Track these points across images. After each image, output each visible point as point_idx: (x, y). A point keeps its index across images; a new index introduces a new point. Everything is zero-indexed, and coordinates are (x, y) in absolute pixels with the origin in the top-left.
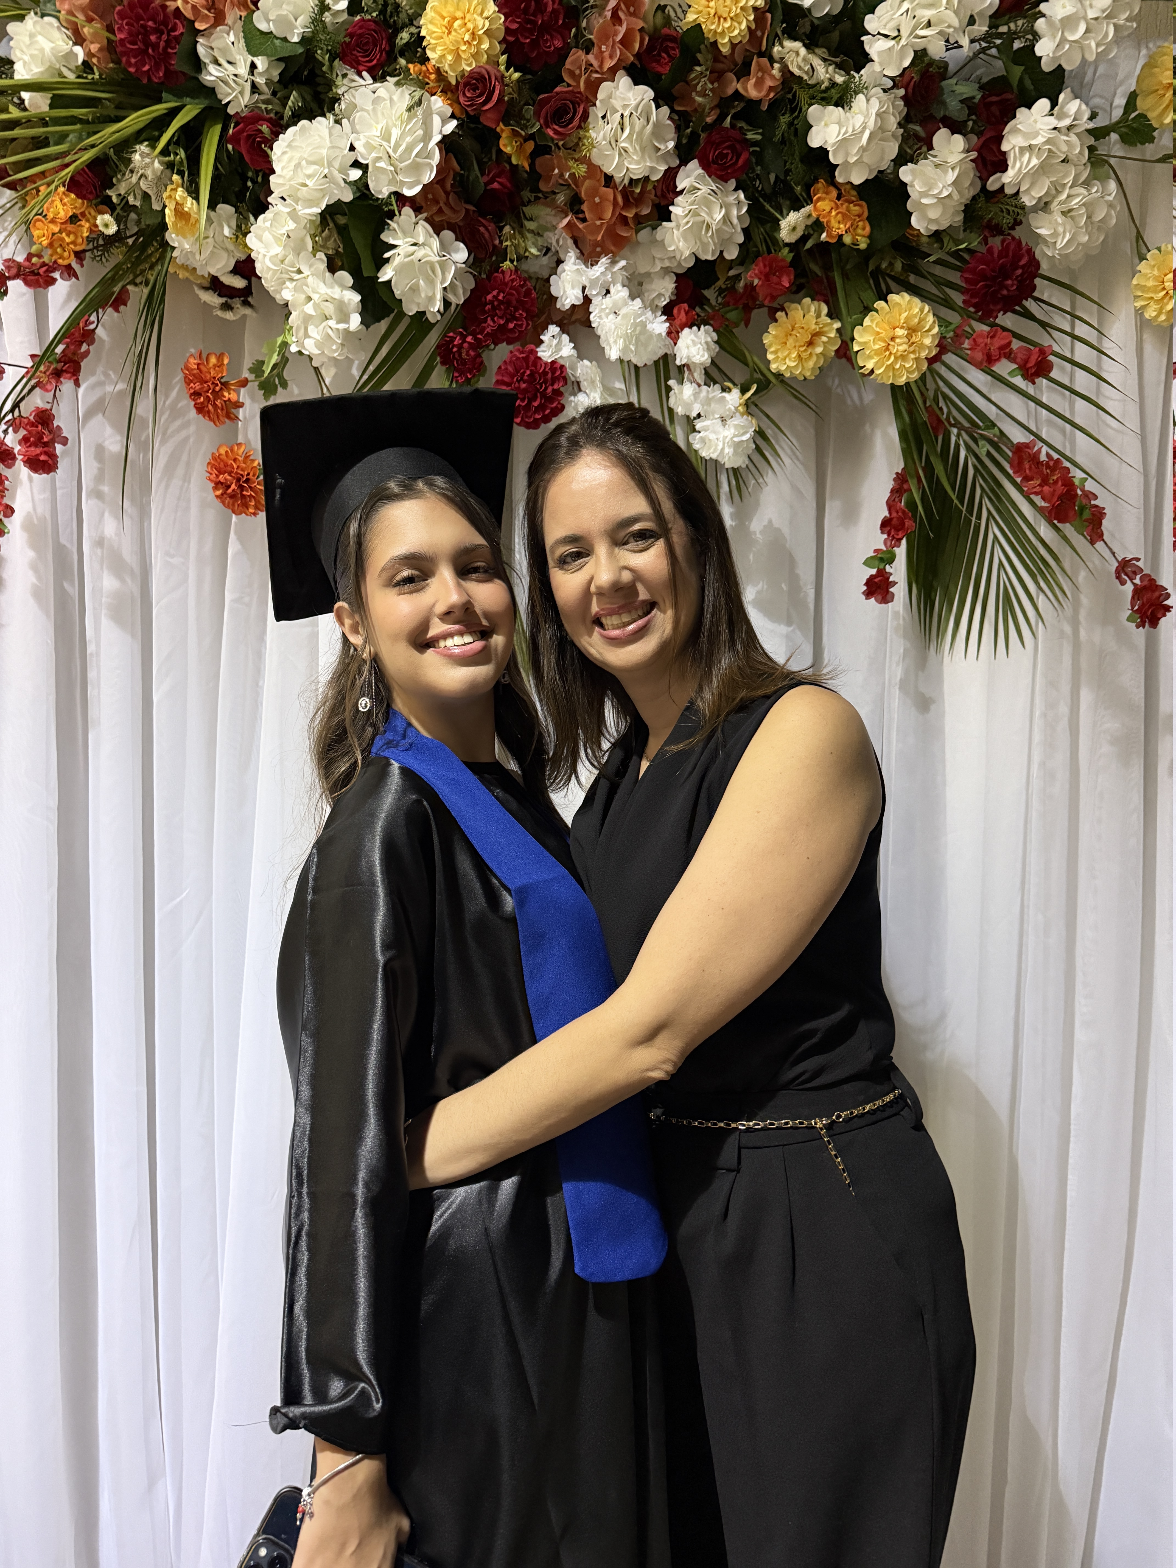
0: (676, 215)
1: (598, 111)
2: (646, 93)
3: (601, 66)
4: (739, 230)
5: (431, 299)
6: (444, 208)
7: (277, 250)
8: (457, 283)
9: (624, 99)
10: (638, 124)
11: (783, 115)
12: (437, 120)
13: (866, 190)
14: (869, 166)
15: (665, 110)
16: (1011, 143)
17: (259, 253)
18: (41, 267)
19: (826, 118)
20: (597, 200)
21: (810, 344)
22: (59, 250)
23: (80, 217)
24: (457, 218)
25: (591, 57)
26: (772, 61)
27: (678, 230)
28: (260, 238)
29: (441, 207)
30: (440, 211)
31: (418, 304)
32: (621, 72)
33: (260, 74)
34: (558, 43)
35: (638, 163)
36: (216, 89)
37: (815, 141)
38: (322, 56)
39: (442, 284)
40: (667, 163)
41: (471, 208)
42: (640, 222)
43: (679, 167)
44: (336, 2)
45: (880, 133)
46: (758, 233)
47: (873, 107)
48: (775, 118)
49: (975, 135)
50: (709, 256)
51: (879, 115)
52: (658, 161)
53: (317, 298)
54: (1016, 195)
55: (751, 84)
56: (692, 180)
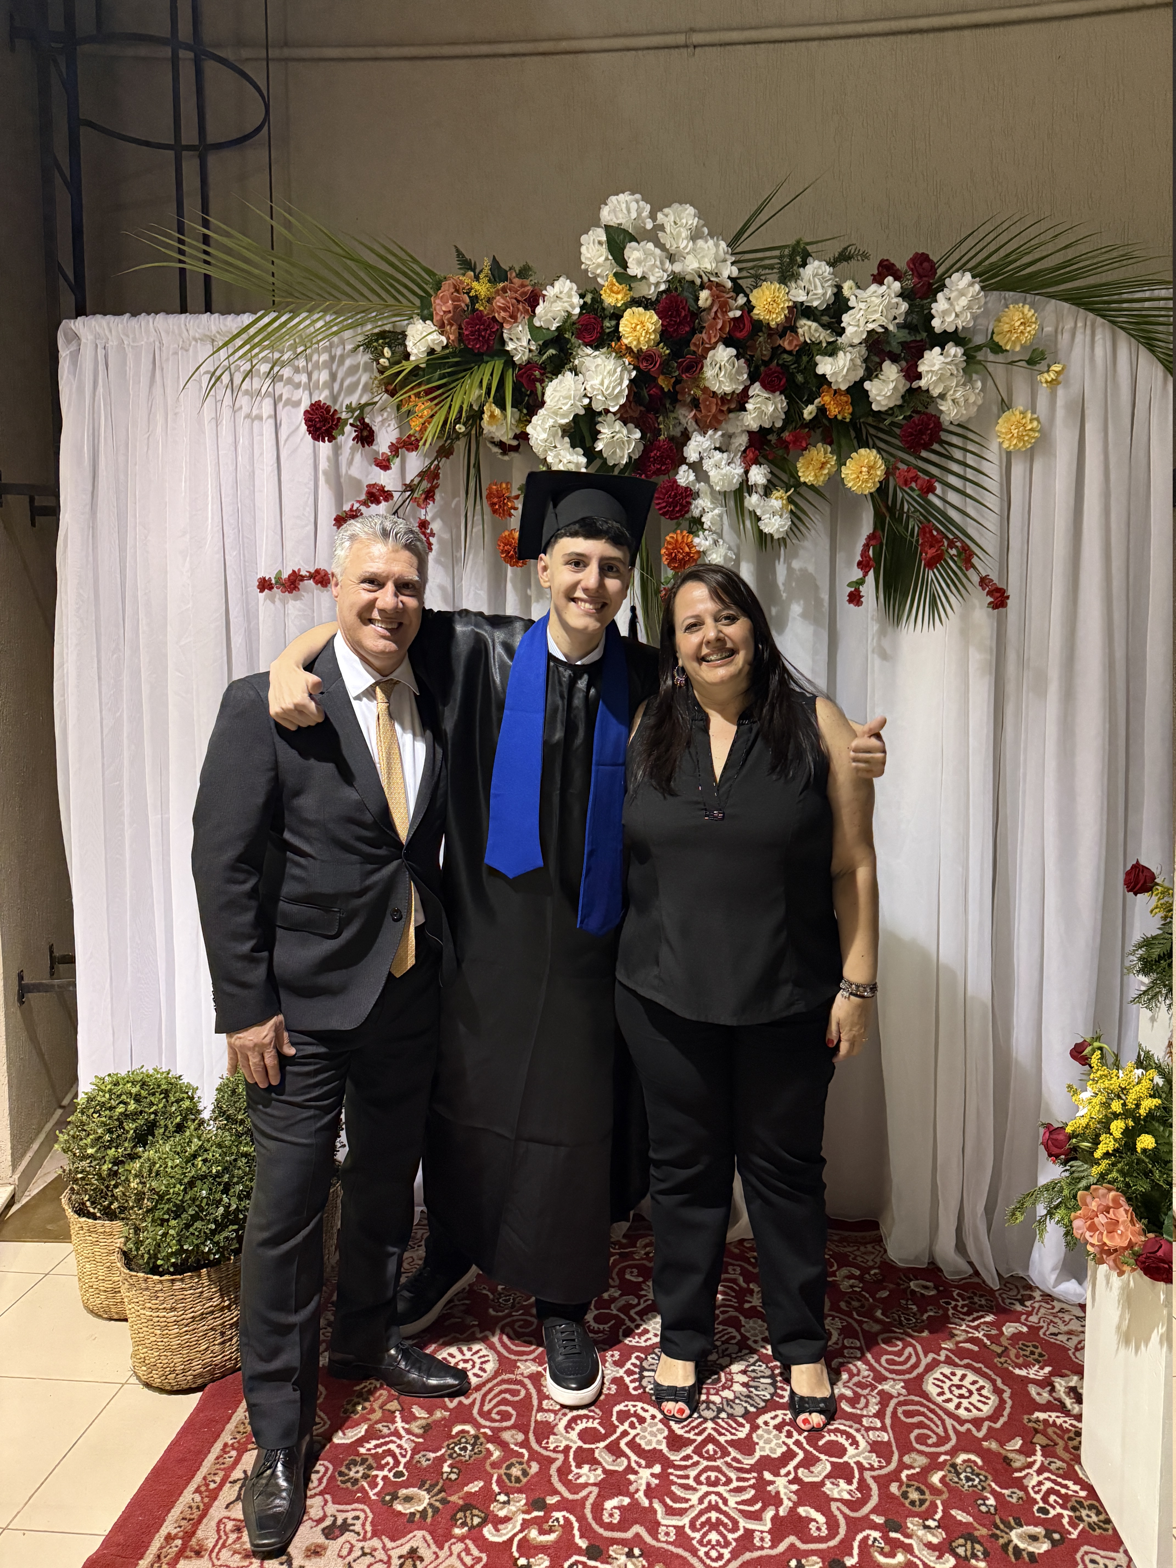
0: (749, 408)
1: (708, 361)
2: (732, 351)
3: (710, 339)
4: (782, 413)
5: (622, 457)
6: (630, 415)
7: (544, 436)
8: (635, 448)
9: (721, 356)
10: (729, 368)
11: (803, 359)
13: (848, 390)
14: (848, 381)
15: (742, 360)
16: (921, 369)
17: (533, 434)
18: (414, 441)
19: (825, 362)
20: (707, 401)
21: (822, 468)
24: (636, 414)
25: (704, 336)
27: (751, 415)
28: (535, 429)
29: (627, 410)
30: (627, 418)
31: (615, 461)
32: (719, 344)
34: (687, 329)
35: (728, 386)
36: (512, 353)
37: (820, 370)
38: (567, 337)
39: (628, 449)
40: (743, 384)
41: (642, 408)
42: (730, 411)
43: (750, 385)
44: (574, 308)
45: (853, 367)
46: (792, 415)
47: (849, 356)
48: (801, 357)
49: (904, 363)
50: (767, 425)
51: (851, 360)
52: (739, 384)
53: (565, 461)
54: (928, 391)
55: (786, 343)
56: (757, 392)
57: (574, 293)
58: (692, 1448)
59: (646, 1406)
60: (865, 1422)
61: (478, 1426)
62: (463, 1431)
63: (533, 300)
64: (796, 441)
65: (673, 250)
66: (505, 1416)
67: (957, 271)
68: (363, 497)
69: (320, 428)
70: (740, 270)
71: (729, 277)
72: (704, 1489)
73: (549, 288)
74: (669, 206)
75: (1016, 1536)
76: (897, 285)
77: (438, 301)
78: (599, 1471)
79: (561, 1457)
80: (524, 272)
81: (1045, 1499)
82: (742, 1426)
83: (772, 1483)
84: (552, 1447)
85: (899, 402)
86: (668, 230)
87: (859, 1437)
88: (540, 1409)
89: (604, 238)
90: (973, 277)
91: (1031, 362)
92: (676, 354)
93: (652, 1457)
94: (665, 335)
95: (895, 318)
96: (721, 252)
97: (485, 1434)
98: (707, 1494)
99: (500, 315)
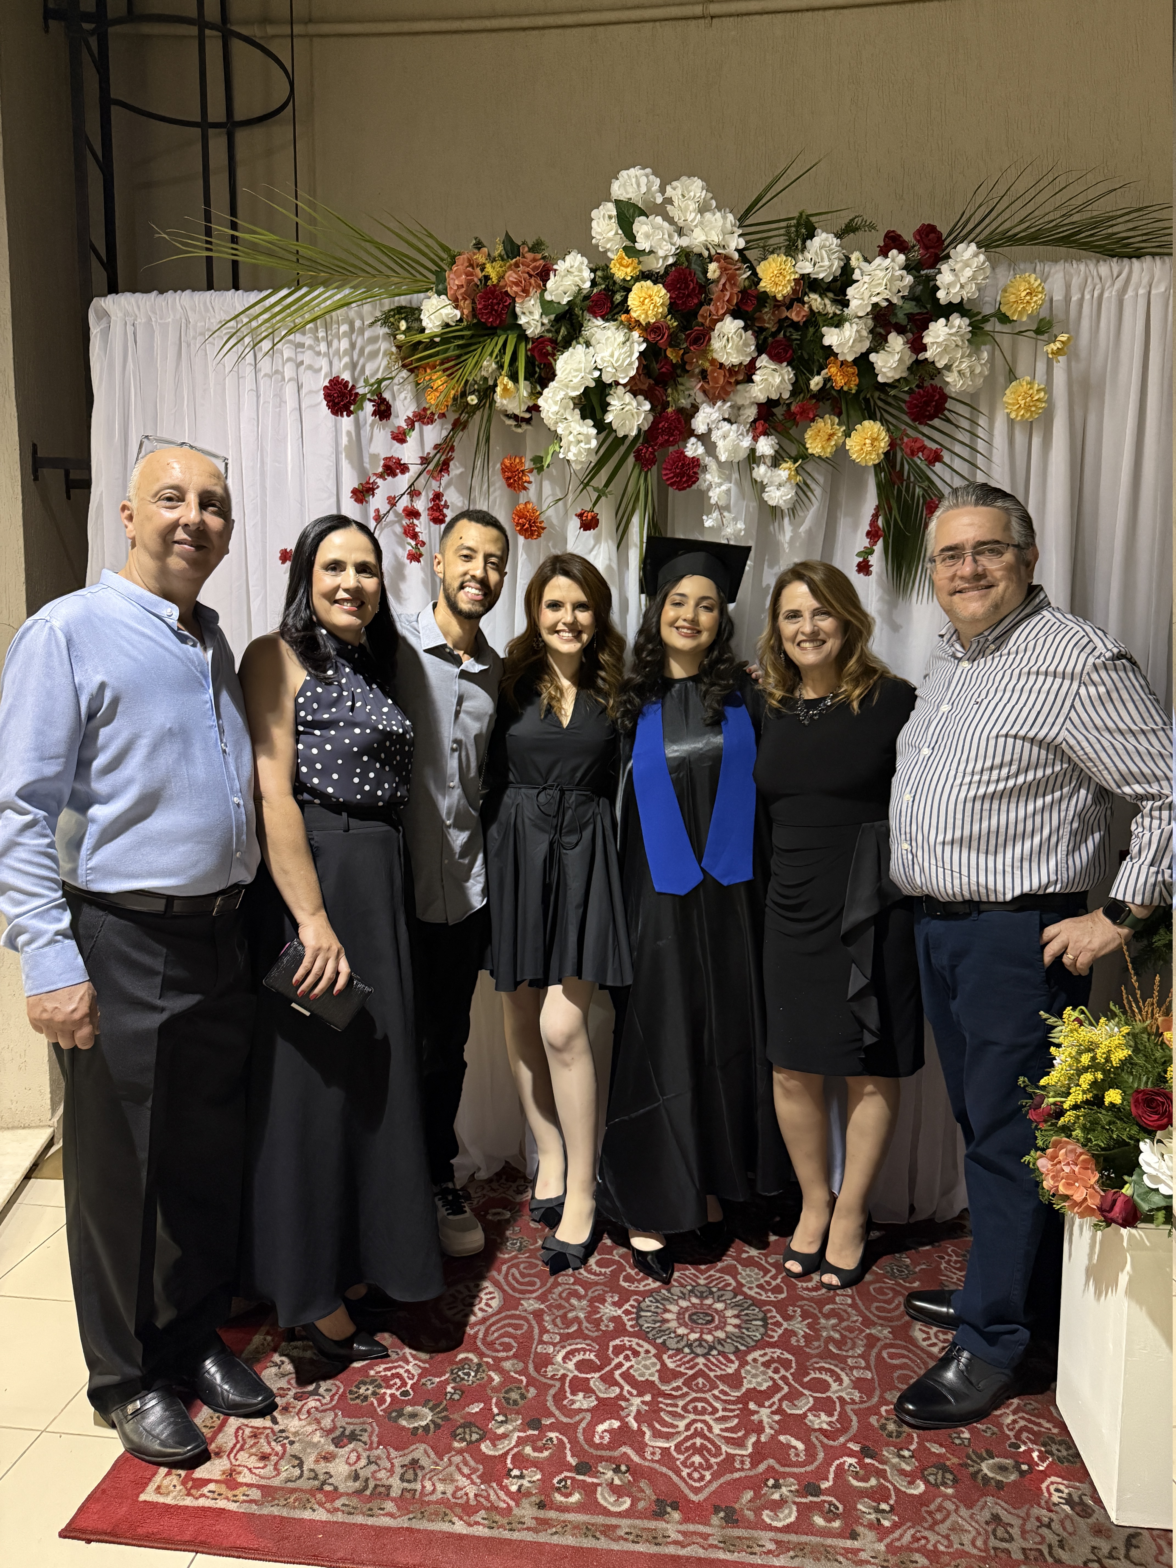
0: (756, 380)
1: (715, 333)
2: (740, 323)
3: (717, 311)
4: (789, 385)
5: (631, 429)
6: (640, 386)
7: (555, 408)
8: (645, 420)
9: (729, 327)
10: (736, 340)
11: (810, 329)
12: (636, 345)
13: (855, 361)
14: (853, 354)
15: (750, 332)
16: (926, 340)
17: (544, 406)
18: (429, 414)
19: (831, 333)
20: (715, 373)
21: (829, 439)
24: (645, 387)
25: (712, 308)
26: (804, 303)
27: (758, 386)
28: (546, 401)
29: (636, 382)
30: (637, 390)
31: (625, 432)
32: (727, 316)
33: (546, 318)
34: (696, 301)
35: (736, 358)
36: (523, 326)
37: (826, 342)
38: (577, 311)
39: (638, 420)
40: (751, 356)
42: (738, 383)
43: (757, 357)
44: (584, 282)
45: (859, 339)
46: (799, 387)
47: (855, 327)
48: (807, 328)
49: (910, 335)
50: (774, 397)
51: (857, 331)
52: (747, 355)
53: (575, 433)
54: (933, 362)
55: (794, 314)
56: (764, 364)
57: (584, 267)
58: (682, 1380)
59: (641, 1342)
60: (850, 1361)
61: (481, 1355)
62: (466, 1358)
63: (544, 274)
64: (803, 412)
65: (681, 223)
66: (507, 1347)
67: (962, 242)
68: (380, 470)
69: (338, 403)
70: (747, 242)
71: (736, 250)
72: (692, 1417)
73: (560, 262)
74: (677, 179)
75: (986, 1468)
76: (902, 258)
77: (452, 276)
78: (593, 1398)
79: (558, 1384)
80: (536, 247)
81: (1018, 1436)
82: (732, 1362)
83: (757, 1412)
84: (550, 1374)
85: (904, 375)
86: (676, 204)
87: (843, 1376)
88: (541, 1342)
89: (614, 213)
90: (979, 247)
91: (1039, 331)
92: (683, 328)
93: (642, 1387)
94: (673, 308)
95: (899, 291)
96: (729, 225)
97: (487, 1363)
98: (694, 1421)
99: (512, 290)
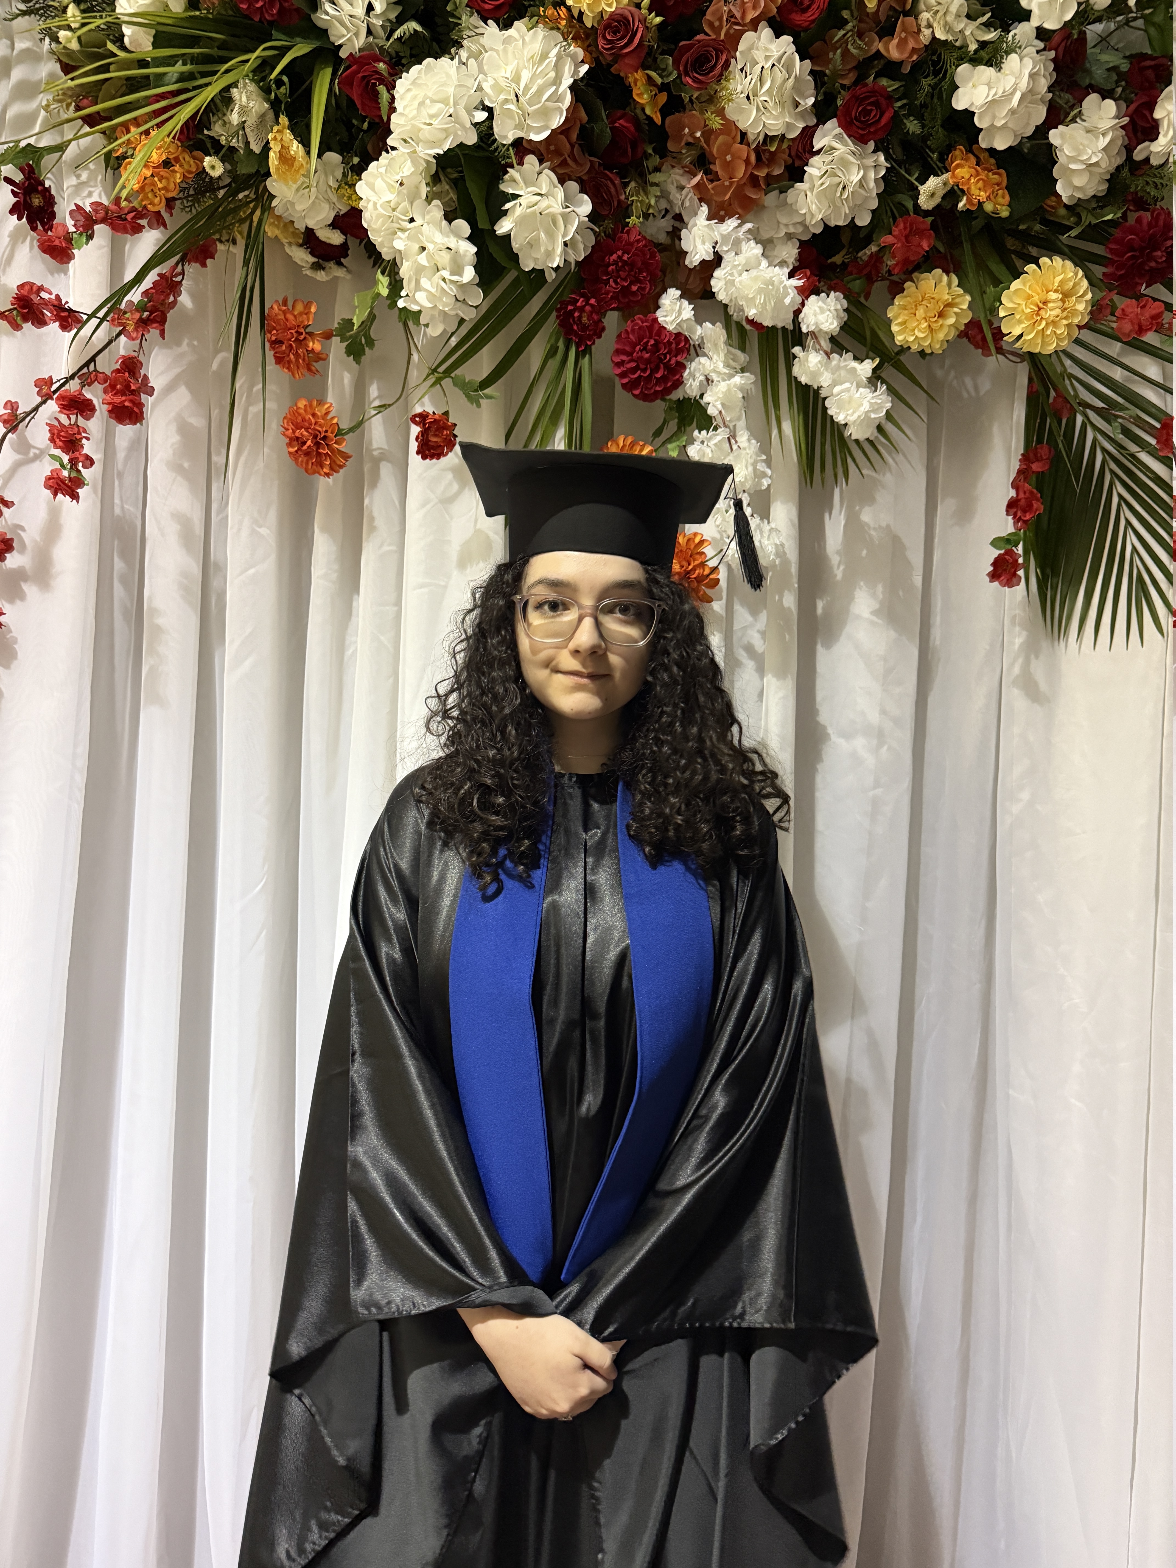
0: (810, 174)
1: (738, 59)
2: (788, 45)
4: (874, 194)
5: (549, 254)
6: (568, 159)
7: (389, 198)
8: (578, 237)
9: (766, 49)
10: (780, 75)
11: (926, 77)
12: (567, 63)
13: (1008, 154)
14: (1014, 131)
15: (806, 67)
17: (368, 201)
18: (129, 212)
19: (975, 79)
20: (729, 158)
21: (940, 316)
22: (150, 195)
23: (174, 163)
24: (581, 172)
26: (917, 20)
27: (812, 192)
29: (565, 159)
30: (564, 163)
31: (536, 260)
32: (763, 24)
33: (377, 16)
35: (776, 118)
36: (329, 32)
37: (960, 102)
39: (564, 236)
40: (805, 121)
41: (596, 160)
43: (817, 125)
46: (894, 199)
47: (1026, 65)
48: (917, 82)
49: (1124, 102)
50: (840, 222)
52: (797, 117)
53: (431, 248)
54: (1164, 164)
56: (830, 139)
85: (1100, 191)
